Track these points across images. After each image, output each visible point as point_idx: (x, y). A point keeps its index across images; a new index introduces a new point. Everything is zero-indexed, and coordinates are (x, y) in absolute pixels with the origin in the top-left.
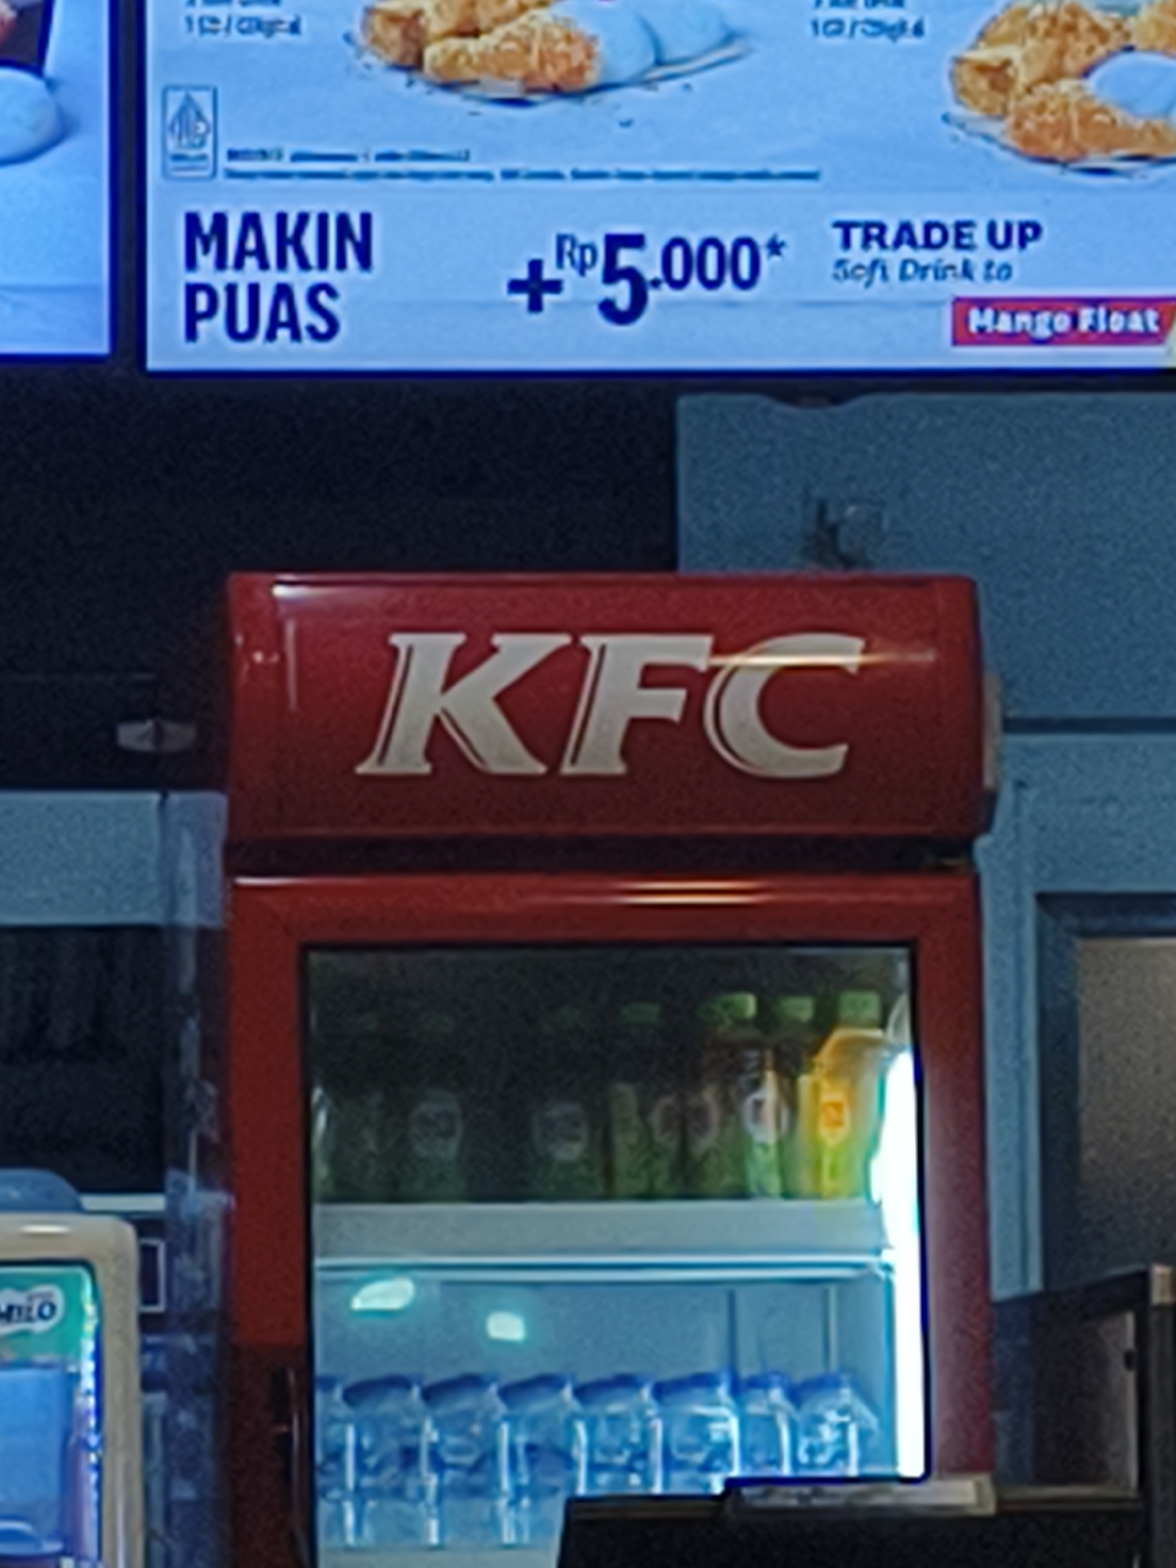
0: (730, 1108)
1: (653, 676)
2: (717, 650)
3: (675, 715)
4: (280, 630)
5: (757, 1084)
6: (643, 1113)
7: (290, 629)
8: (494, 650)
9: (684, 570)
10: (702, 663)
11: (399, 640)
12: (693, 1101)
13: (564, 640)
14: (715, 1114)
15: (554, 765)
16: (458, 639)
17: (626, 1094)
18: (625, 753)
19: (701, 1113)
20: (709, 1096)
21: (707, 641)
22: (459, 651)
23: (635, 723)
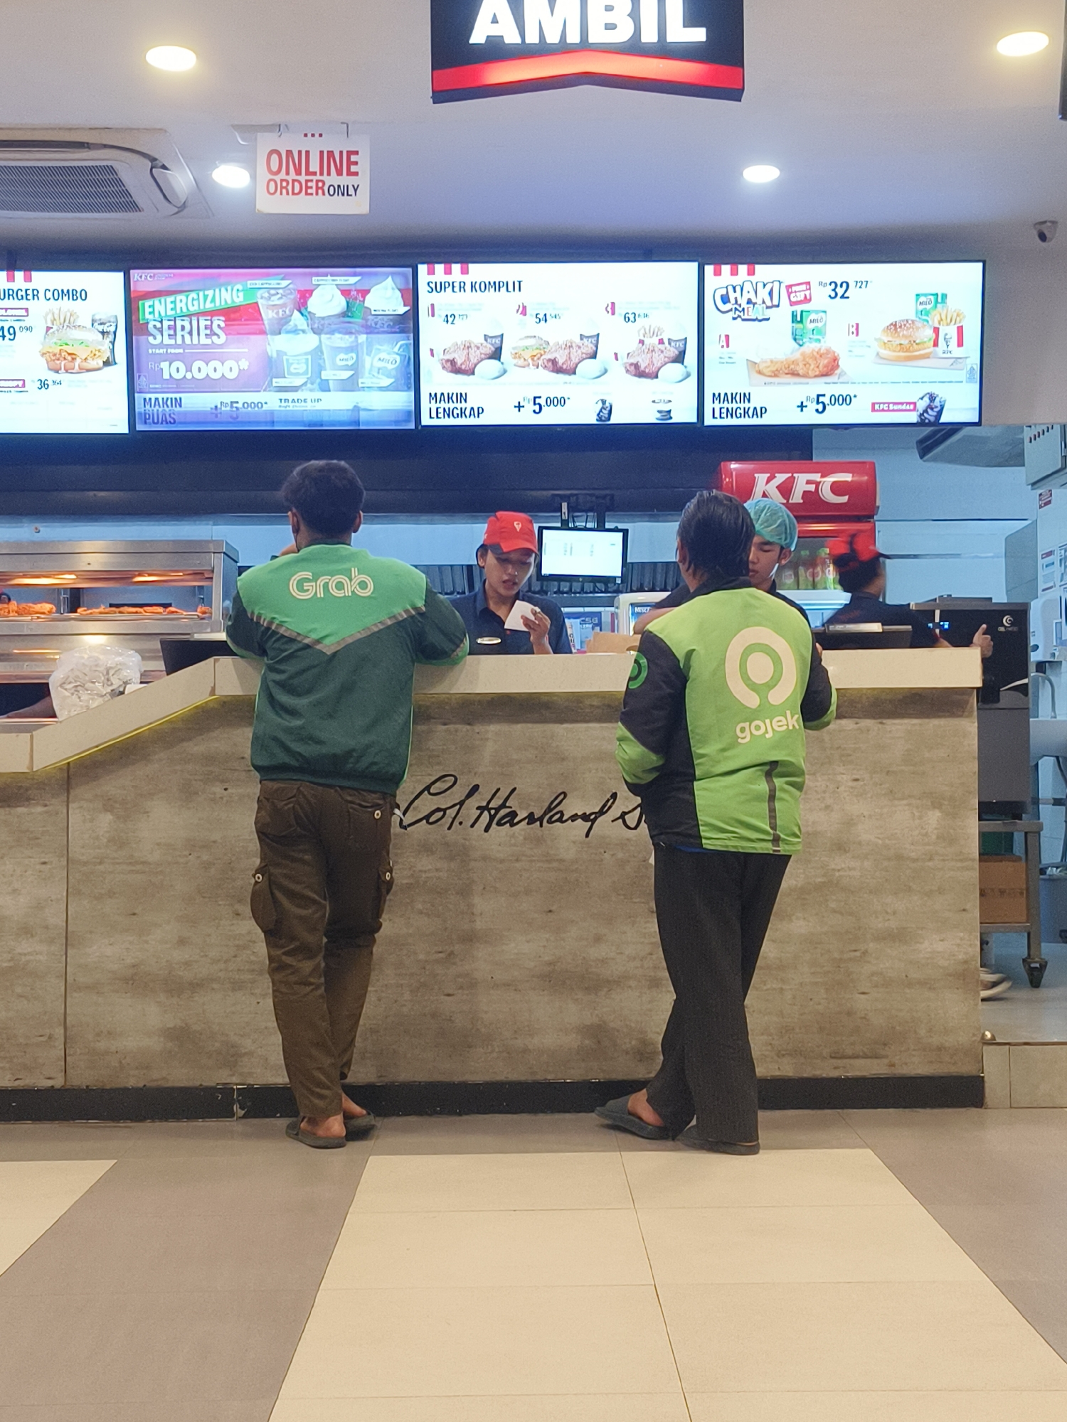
0: (823, 572)
1: (808, 482)
2: (822, 477)
3: (813, 490)
4: (732, 473)
5: (829, 567)
6: (806, 572)
7: (734, 473)
8: (775, 477)
9: (814, 460)
10: (818, 480)
11: (756, 475)
12: (816, 571)
13: (790, 475)
14: (820, 573)
15: (788, 501)
16: (768, 475)
17: (801, 570)
18: (802, 498)
19: (818, 573)
20: (819, 569)
21: (819, 475)
22: (768, 478)
23: (805, 492)
